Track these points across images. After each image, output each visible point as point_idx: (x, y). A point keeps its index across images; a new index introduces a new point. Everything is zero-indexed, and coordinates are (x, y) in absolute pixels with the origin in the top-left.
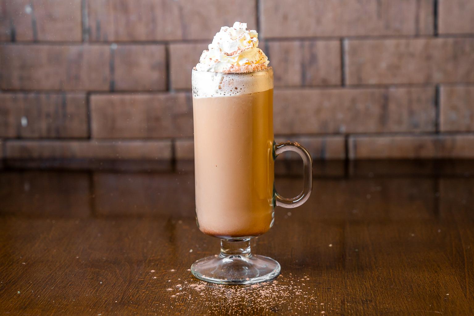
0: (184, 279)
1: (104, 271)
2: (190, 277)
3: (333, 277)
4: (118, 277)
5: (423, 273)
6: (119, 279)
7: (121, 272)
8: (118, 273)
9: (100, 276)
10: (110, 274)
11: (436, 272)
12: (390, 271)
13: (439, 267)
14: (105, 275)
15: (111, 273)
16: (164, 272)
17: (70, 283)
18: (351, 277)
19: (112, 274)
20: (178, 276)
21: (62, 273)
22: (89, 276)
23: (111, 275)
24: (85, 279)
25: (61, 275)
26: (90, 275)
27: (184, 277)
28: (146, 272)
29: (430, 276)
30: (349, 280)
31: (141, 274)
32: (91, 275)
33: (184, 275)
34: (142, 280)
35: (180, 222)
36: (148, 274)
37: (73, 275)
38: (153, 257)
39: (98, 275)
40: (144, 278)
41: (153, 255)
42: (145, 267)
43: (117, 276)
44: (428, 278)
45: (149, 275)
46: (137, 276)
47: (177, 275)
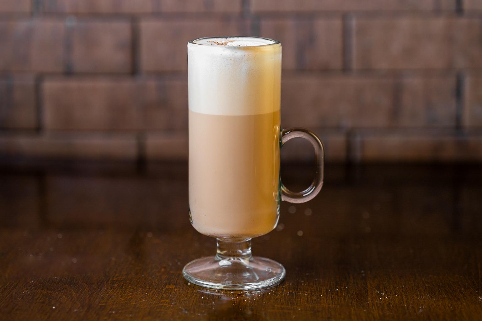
0: (155, 304)
1: (57, 293)
2: (162, 302)
3: (335, 304)
4: (75, 302)
5: (442, 301)
7: (78, 295)
8: (74, 296)
9: (53, 300)
10: (64, 297)
11: (459, 299)
12: (403, 297)
13: (462, 293)
14: (58, 298)
15: (66, 296)
16: (130, 295)
17: (16, 308)
19: (68, 297)
20: (146, 300)
21: (7, 296)
22: (39, 299)
23: (66, 298)
24: (35, 303)
25: (6, 297)
26: (40, 298)
27: (155, 301)
28: (108, 295)
29: (451, 305)
30: (353, 307)
31: (103, 298)
32: (41, 298)
33: (154, 300)
34: (103, 305)
35: (150, 235)
36: (110, 297)
37: (20, 298)
38: (117, 277)
39: (50, 299)
40: (106, 303)
41: (117, 275)
42: (107, 289)
43: (73, 300)
44: (448, 306)
45: (112, 299)
46: (97, 300)
47: (146, 299)
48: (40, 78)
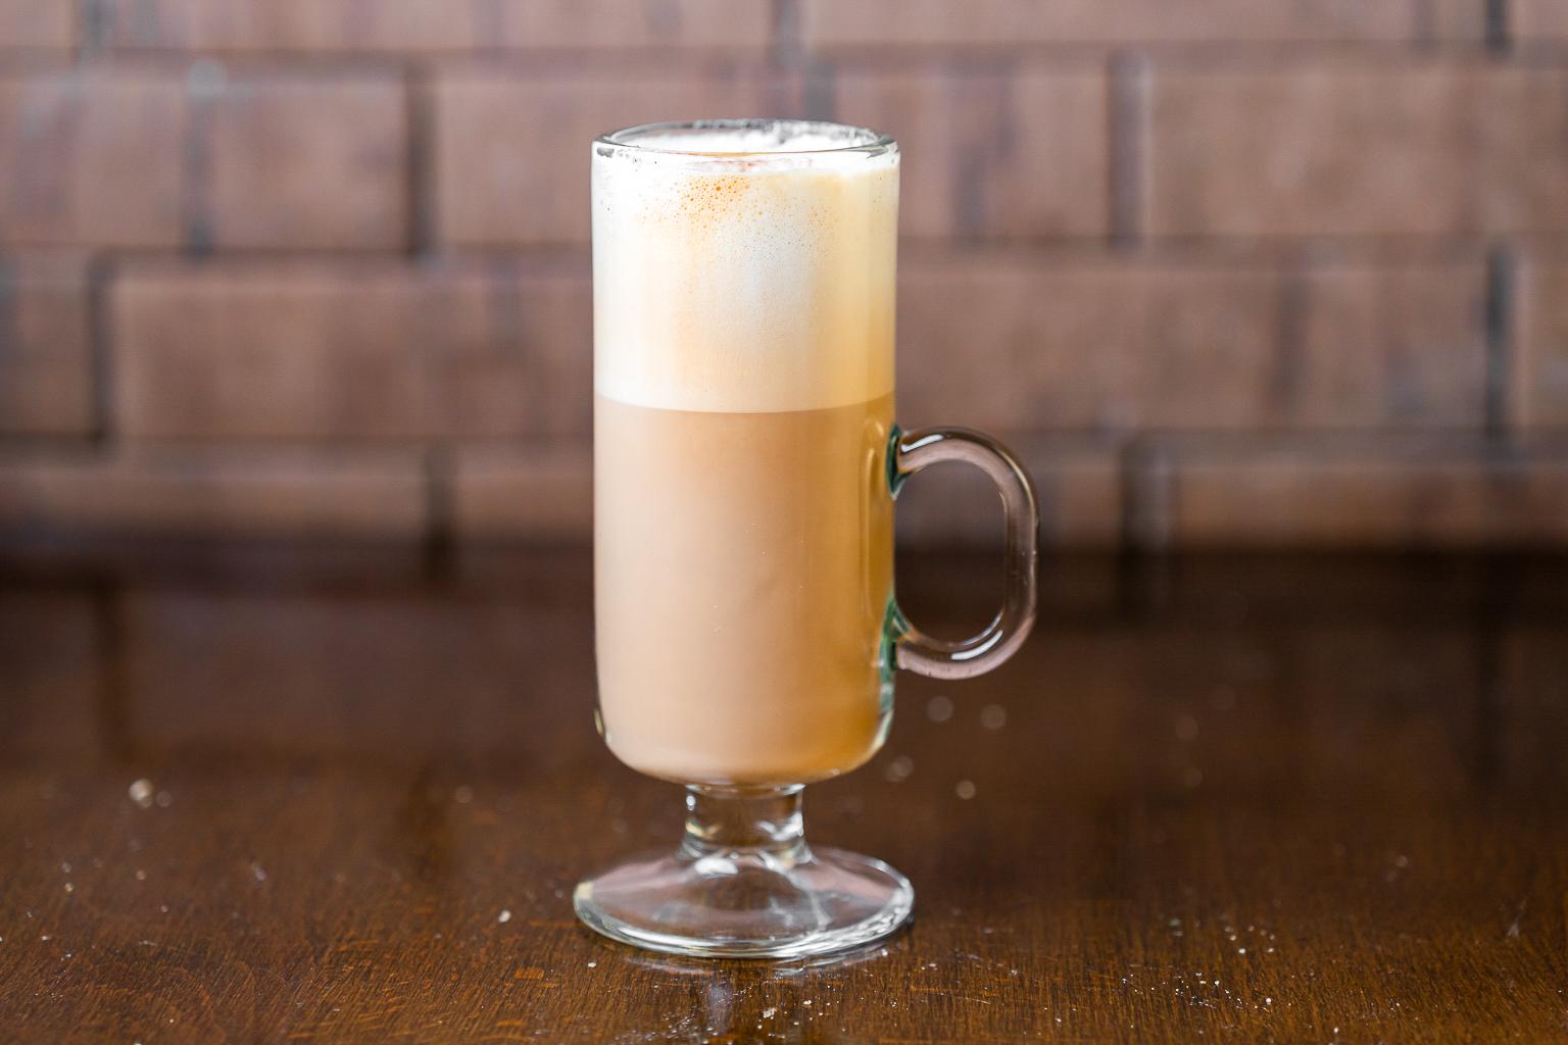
0: (475, 1033)
1: (149, 995)
2: (501, 1028)
3: (1082, 1037)
4: (209, 1025)
5: (1443, 1023)
6: (208, 1030)
7: (219, 1002)
8: (206, 1007)
9: (136, 1019)
10: (174, 1008)
11: (1499, 1018)
12: (1309, 1012)
13: (1510, 997)
14: (153, 1012)
15: (178, 1007)
16: (394, 1004)
18: (1154, 1036)
19: (184, 1010)
20: (448, 1021)
22: (89, 1016)
23: (180, 1014)
24: (75, 1029)
26: (93, 1012)
27: (477, 1025)
28: (319, 1002)
29: (1474, 1038)
31: (301, 1014)
32: (96, 1013)
33: (475, 1020)
34: (301, 1038)
35: (463, 796)
36: (327, 1011)
37: (24, 1012)
38: (350, 940)
39: (125, 1016)
40: (313, 1030)
41: (352, 932)
42: (320, 980)
43: (203, 1019)
45: (333, 1018)
46: (283, 1020)
47: (446, 1018)
48: (104, 267)
